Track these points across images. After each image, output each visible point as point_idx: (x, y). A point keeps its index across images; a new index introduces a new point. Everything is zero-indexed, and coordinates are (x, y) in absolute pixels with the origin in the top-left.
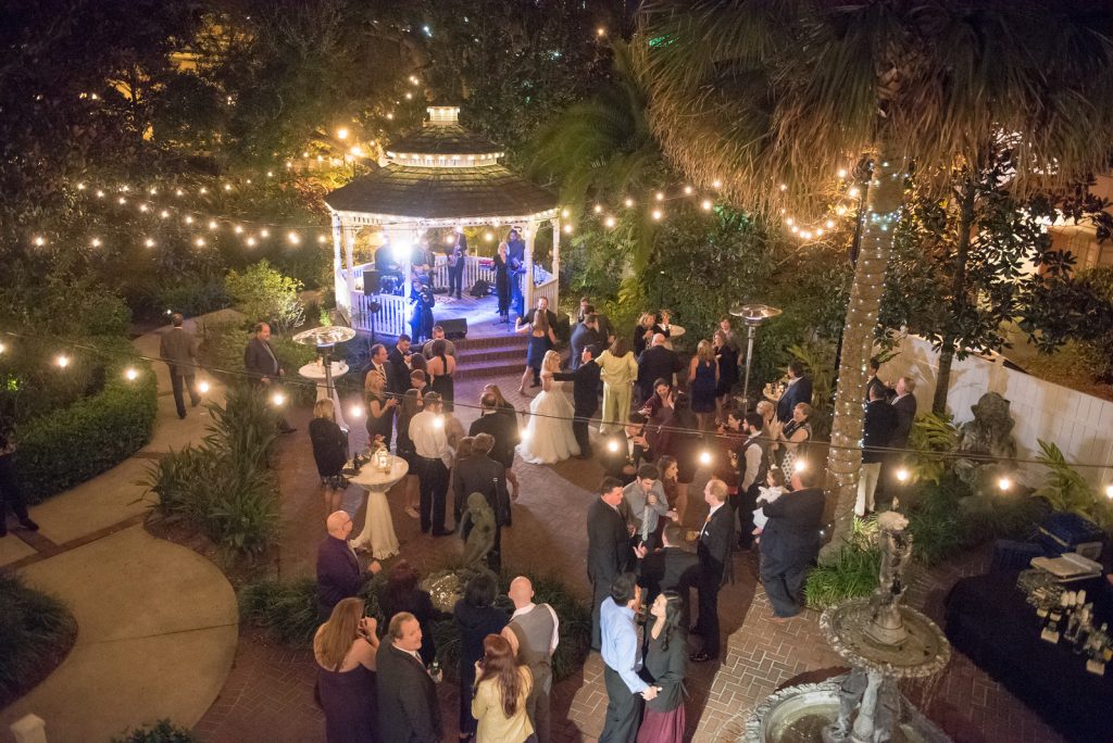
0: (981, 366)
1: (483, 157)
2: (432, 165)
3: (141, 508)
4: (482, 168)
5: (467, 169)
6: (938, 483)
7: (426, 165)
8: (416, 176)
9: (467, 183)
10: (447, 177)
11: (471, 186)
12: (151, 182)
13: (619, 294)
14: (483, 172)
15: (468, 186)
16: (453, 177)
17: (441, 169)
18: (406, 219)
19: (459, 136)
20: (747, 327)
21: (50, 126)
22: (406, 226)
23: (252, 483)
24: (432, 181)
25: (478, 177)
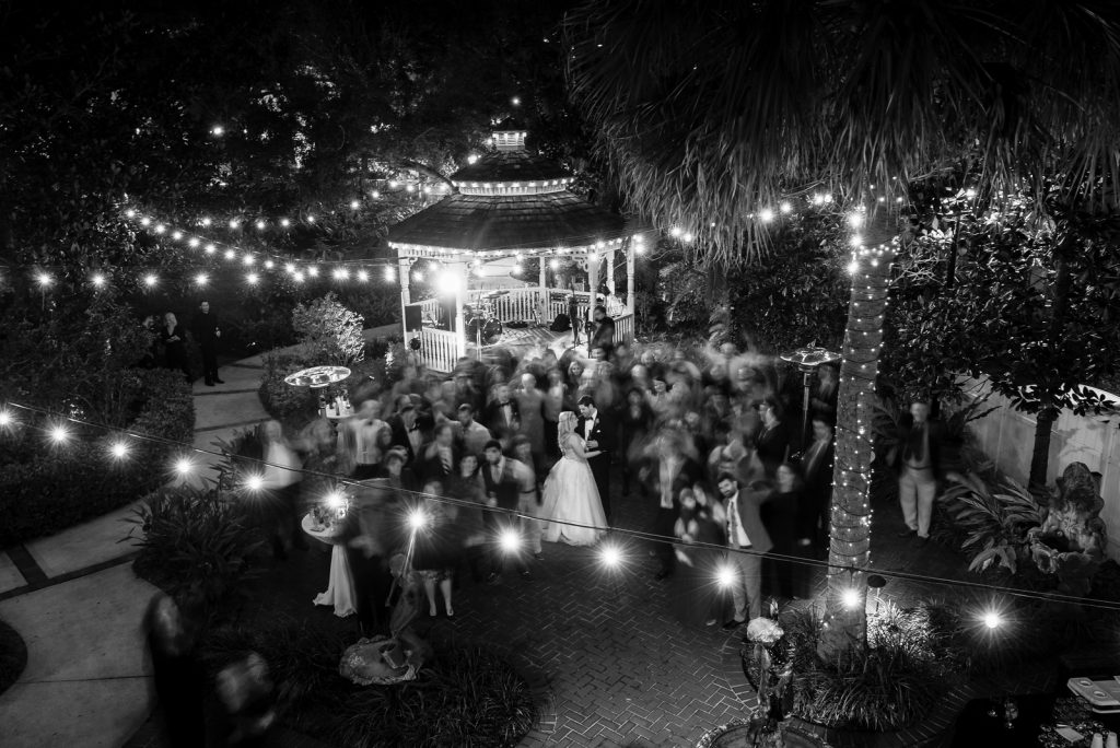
0: (1092, 427)
1: (546, 184)
2: (491, 194)
3: (127, 546)
4: (546, 196)
5: (528, 196)
6: (1013, 572)
7: (486, 194)
8: (472, 205)
9: (525, 211)
10: (505, 206)
11: (529, 215)
12: (234, 215)
13: (711, 330)
14: (546, 200)
15: (525, 215)
16: (512, 206)
17: (500, 197)
18: (455, 251)
19: (523, 162)
20: (803, 374)
21: (94, 165)
22: (456, 258)
23: (225, 527)
24: (488, 210)
25: (538, 205)
